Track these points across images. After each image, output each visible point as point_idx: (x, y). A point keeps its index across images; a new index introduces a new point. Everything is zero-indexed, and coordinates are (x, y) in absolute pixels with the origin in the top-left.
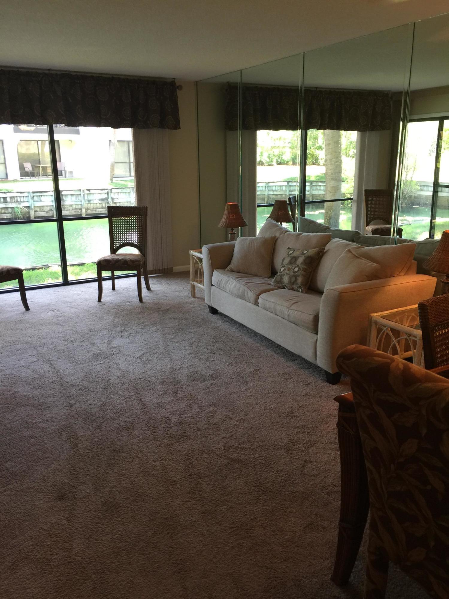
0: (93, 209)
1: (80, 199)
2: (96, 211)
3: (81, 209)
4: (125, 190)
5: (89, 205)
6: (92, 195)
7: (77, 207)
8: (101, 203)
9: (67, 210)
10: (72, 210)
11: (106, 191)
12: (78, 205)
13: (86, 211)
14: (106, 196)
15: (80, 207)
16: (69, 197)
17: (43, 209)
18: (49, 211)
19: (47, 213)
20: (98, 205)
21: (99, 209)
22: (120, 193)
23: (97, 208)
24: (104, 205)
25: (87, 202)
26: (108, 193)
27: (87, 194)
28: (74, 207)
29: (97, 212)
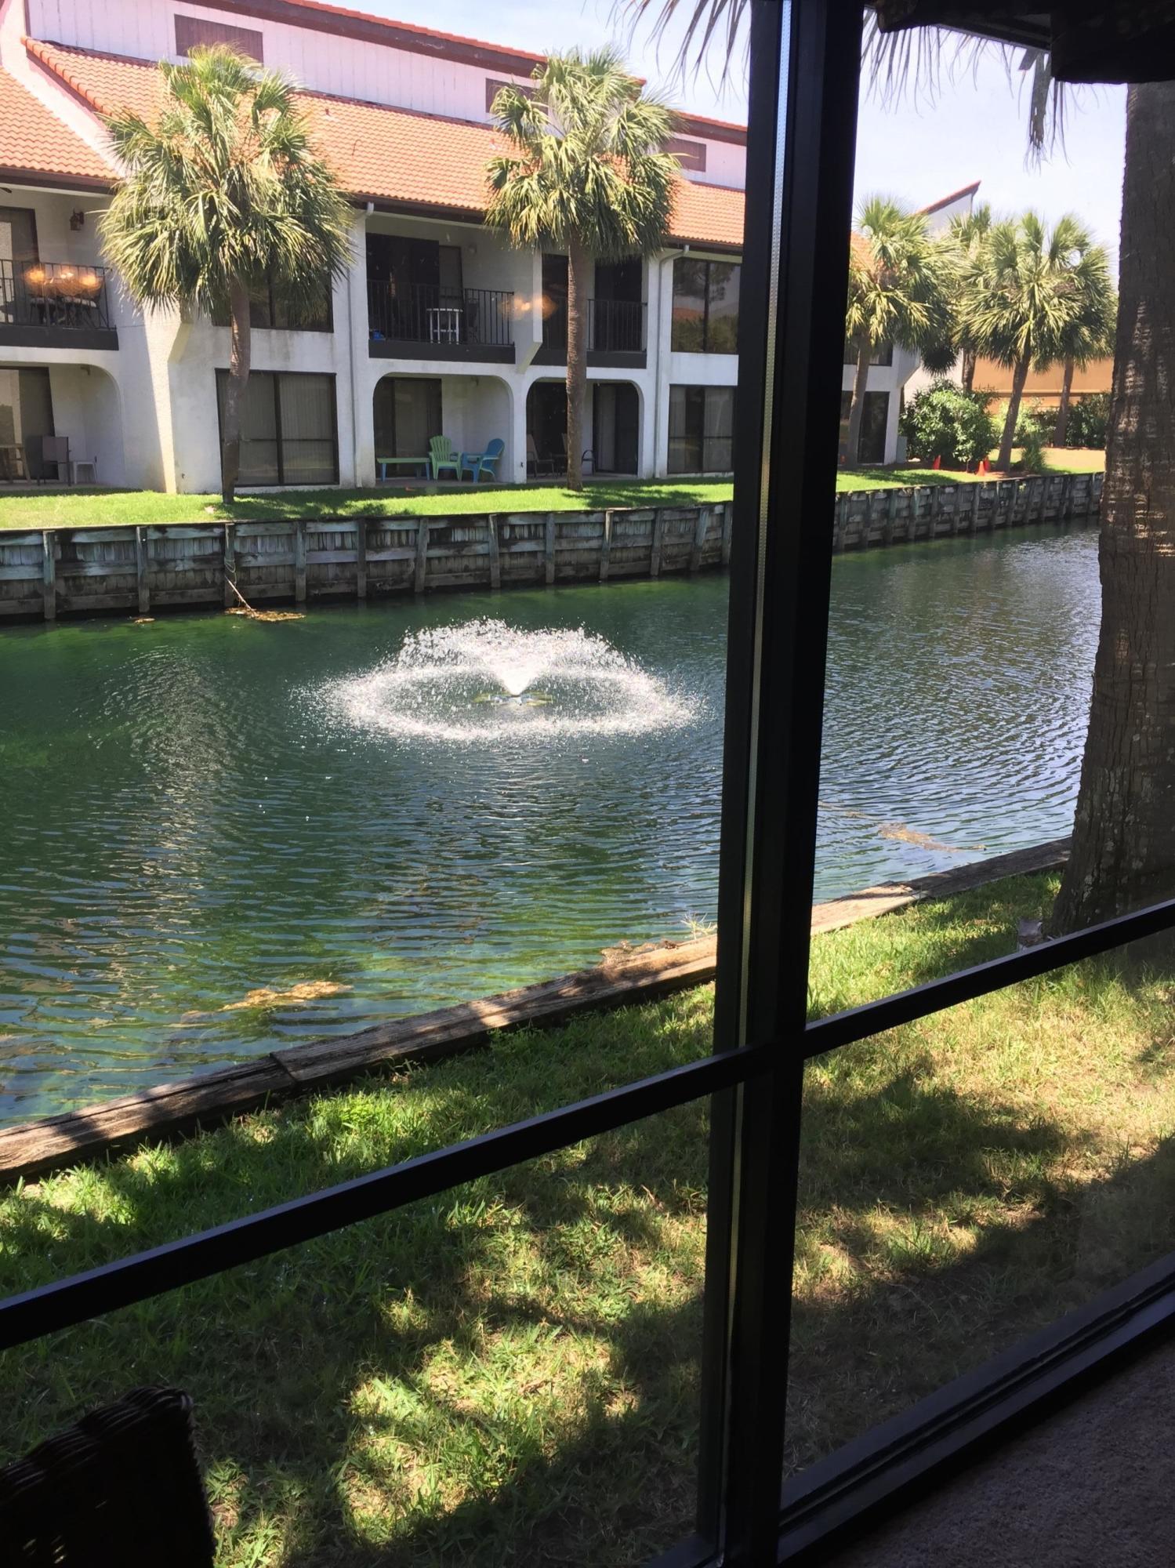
0: (175, 587)
1: (131, 555)
2: (182, 595)
3: (134, 590)
4: (275, 529)
5: (161, 576)
6: (170, 545)
7: (122, 583)
8: (201, 570)
9: (87, 594)
10: (107, 592)
11: (217, 531)
12: (124, 576)
13: (152, 598)
14: (216, 547)
15: (130, 581)
16: (97, 552)
17: (7, 592)
18: (26, 597)
19: (22, 603)
20: (191, 574)
21: (194, 588)
22: (263, 537)
23: (187, 587)
24: (209, 576)
25: (155, 568)
26: (221, 539)
27: (156, 541)
28: (113, 582)
29: (186, 600)
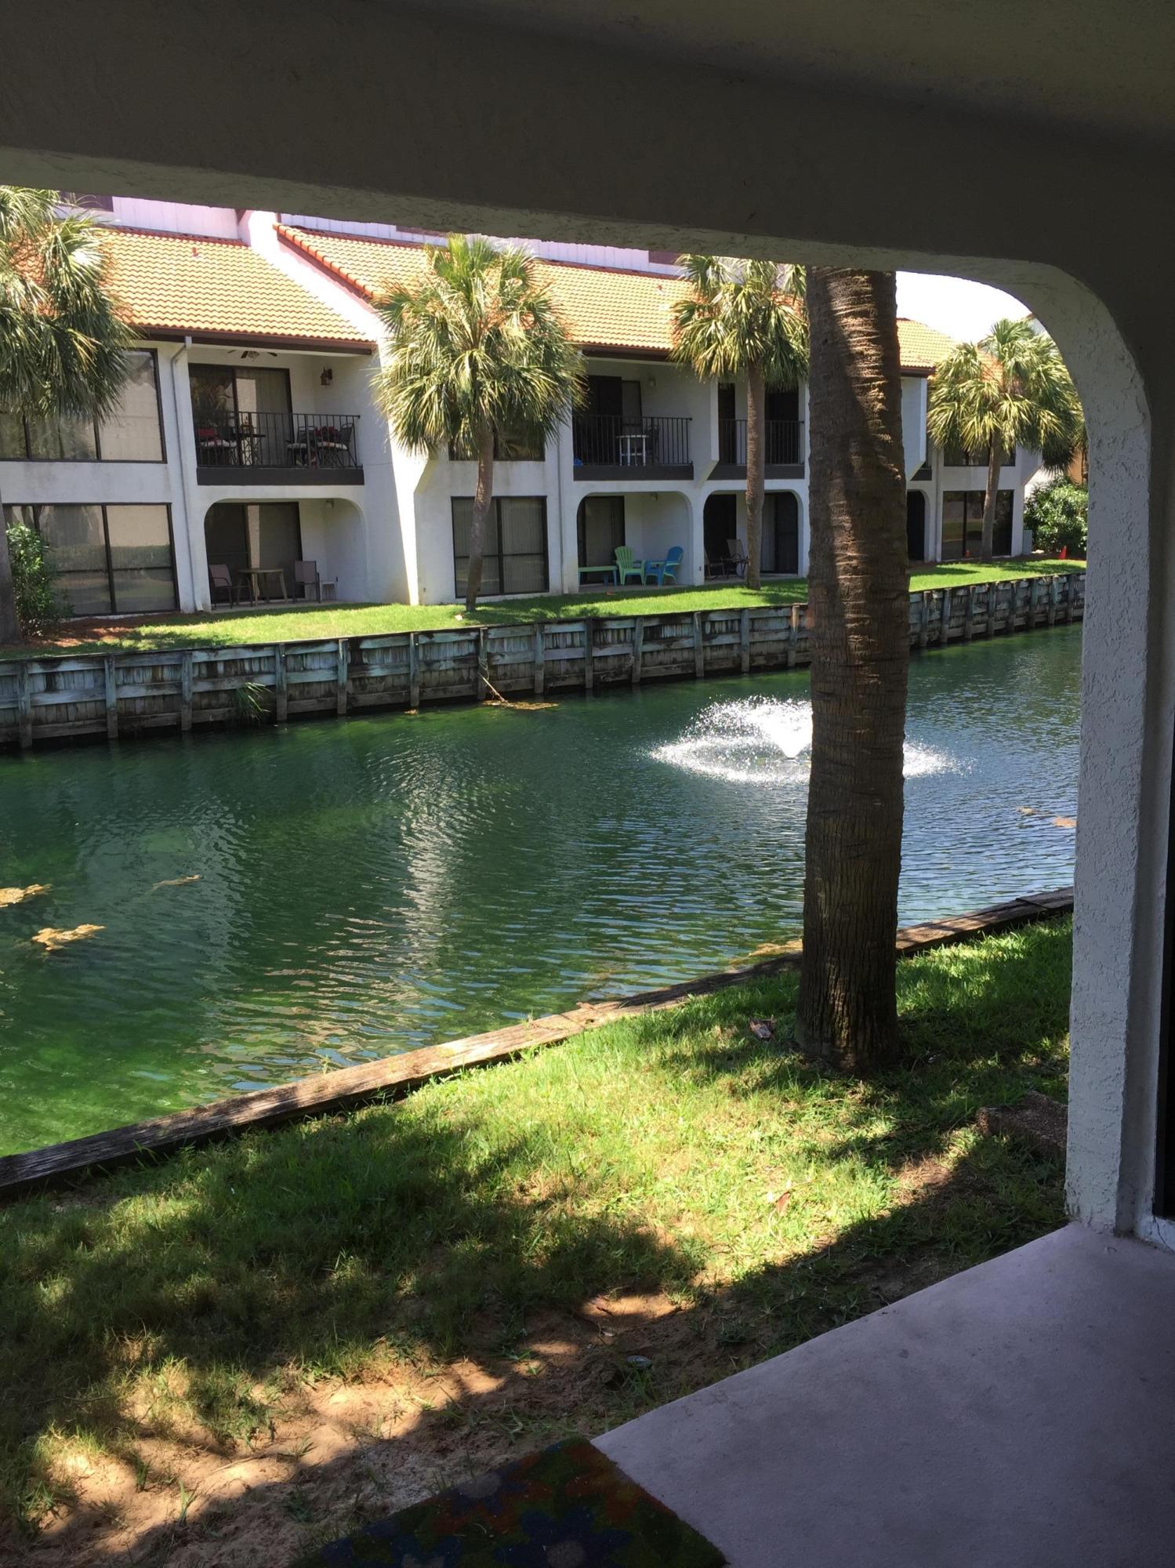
0: (438, 685)
1: (405, 658)
2: (444, 690)
3: (406, 687)
4: (519, 631)
5: (428, 675)
6: (435, 648)
7: (397, 682)
8: (459, 669)
9: (370, 692)
10: (385, 690)
11: (473, 635)
12: (399, 676)
13: (421, 694)
14: (471, 648)
15: (403, 681)
16: (378, 656)
17: (308, 692)
18: (324, 696)
19: (320, 702)
20: (451, 673)
21: (454, 684)
22: (508, 638)
23: (448, 684)
24: (465, 673)
25: (423, 668)
26: (477, 641)
27: (424, 645)
28: (390, 680)
29: (448, 695)
